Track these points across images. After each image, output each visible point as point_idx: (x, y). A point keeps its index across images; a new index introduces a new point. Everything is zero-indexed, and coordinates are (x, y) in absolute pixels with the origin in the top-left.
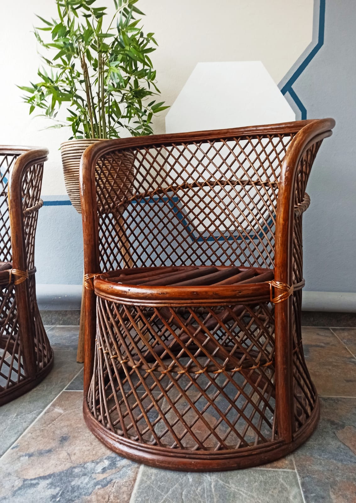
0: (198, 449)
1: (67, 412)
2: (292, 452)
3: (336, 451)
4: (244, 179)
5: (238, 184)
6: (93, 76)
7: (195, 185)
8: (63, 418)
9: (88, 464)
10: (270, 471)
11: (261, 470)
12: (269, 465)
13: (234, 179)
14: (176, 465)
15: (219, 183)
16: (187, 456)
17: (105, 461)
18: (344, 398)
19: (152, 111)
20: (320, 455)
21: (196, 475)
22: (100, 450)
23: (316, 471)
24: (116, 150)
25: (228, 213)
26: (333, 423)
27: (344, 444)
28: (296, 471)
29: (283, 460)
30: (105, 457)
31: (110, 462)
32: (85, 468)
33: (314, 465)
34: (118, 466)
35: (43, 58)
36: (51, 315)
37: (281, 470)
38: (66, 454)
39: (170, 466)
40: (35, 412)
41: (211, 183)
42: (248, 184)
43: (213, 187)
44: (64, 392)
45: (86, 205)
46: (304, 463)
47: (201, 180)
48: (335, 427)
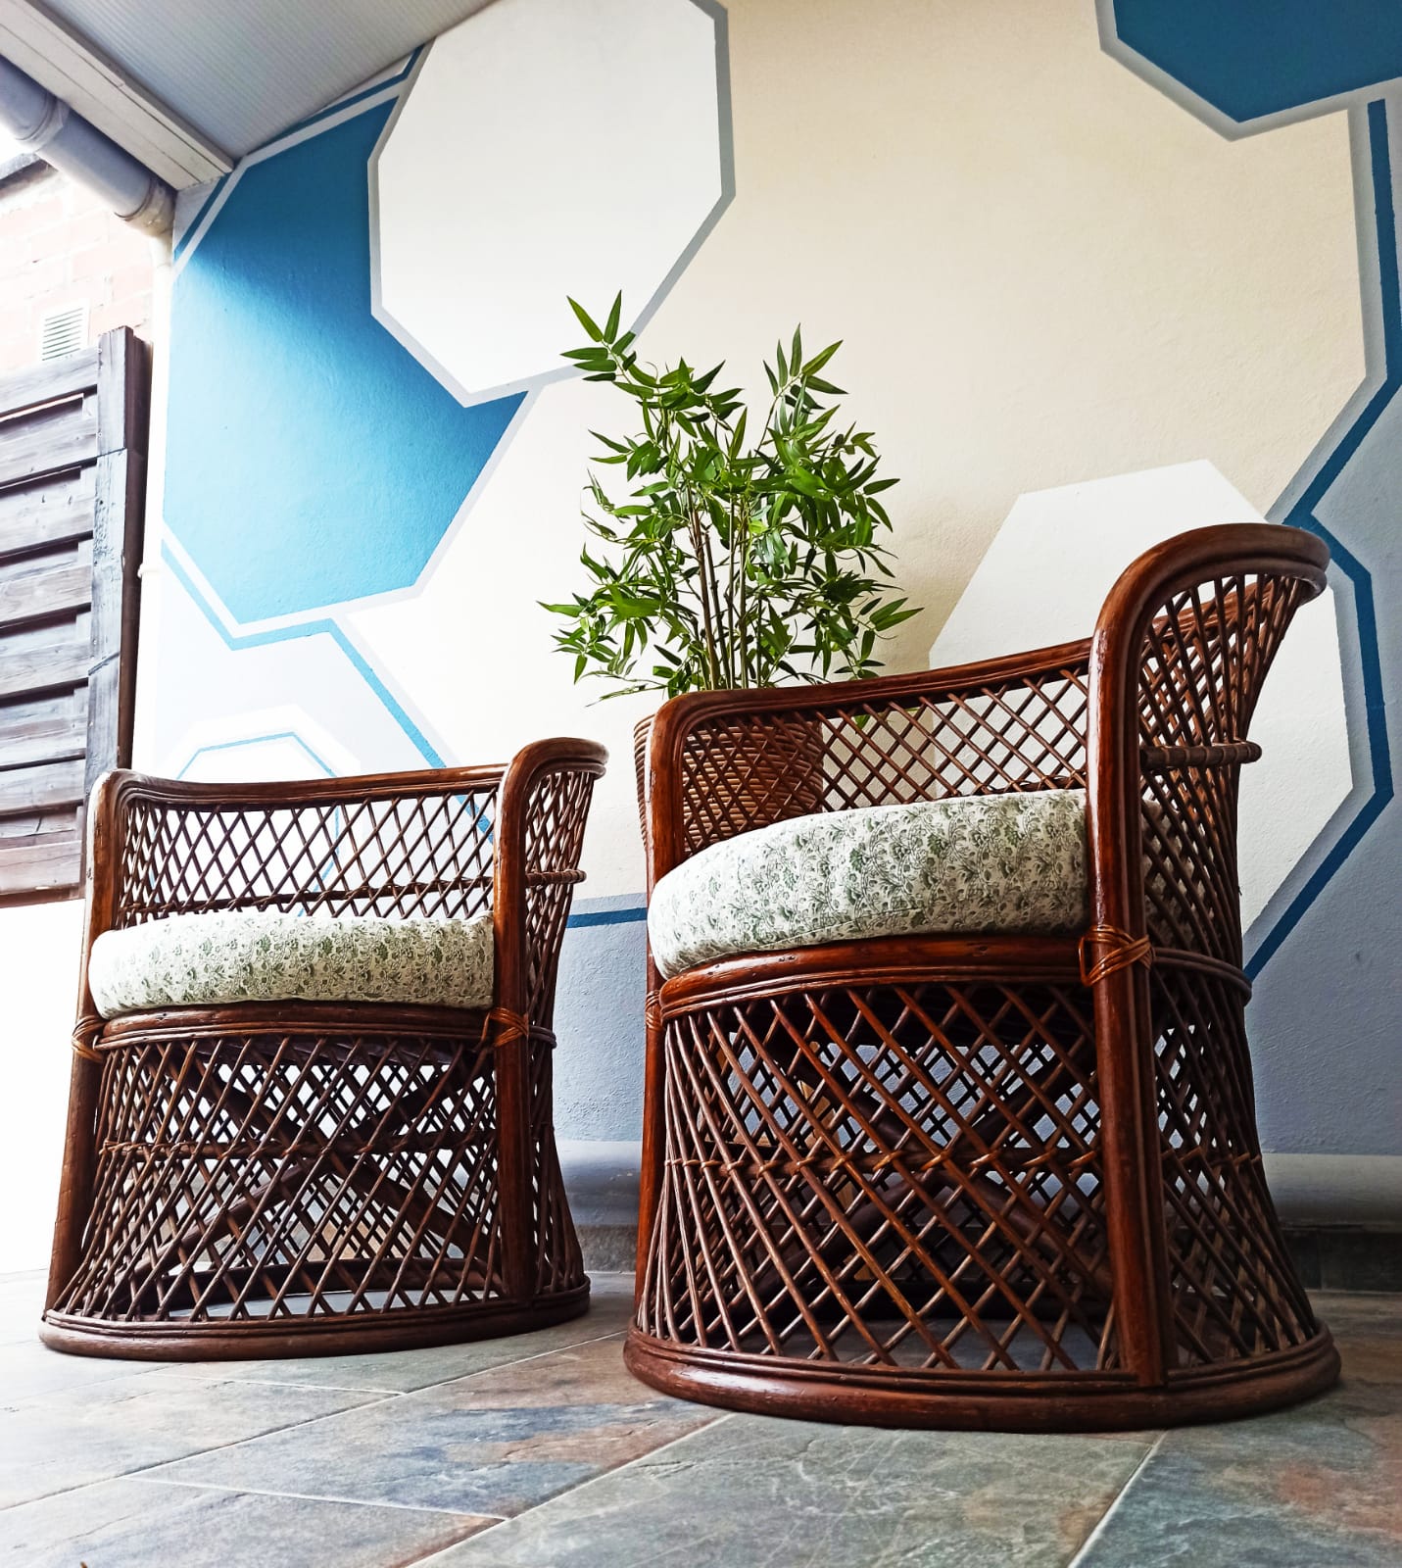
6: (722, 564)
15: (1049, 783)
19: (872, 626)
24: (755, 714)
35: (595, 524)
36: (608, 1239)
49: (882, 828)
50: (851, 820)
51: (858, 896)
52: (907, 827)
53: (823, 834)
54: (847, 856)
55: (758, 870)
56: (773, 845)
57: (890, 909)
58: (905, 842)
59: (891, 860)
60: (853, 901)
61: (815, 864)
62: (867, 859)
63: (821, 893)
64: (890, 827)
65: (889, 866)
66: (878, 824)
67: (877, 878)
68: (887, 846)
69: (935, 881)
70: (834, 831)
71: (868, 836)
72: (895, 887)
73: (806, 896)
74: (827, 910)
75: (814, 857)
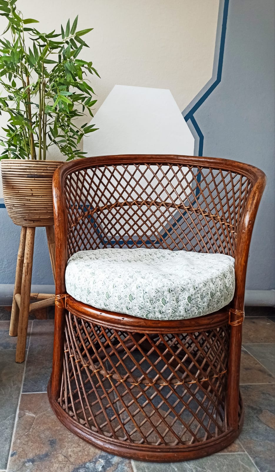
0: (177, 444)
1: (38, 415)
2: (236, 437)
3: (266, 433)
4: (167, 201)
5: (163, 205)
7: (125, 204)
8: (38, 421)
9: (88, 464)
10: (229, 455)
11: (222, 455)
12: (225, 450)
13: (158, 200)
14: (162, 458)
16: (171, 450)
17: (100, 460)
18: (251, 385)
19: (84, 132)
20: (257, 438)
21: (178, 464)
22: (89, 450)
23: (260, 451)
25: (153, 230)
26: (252, 408)
27: (268, 426)
28: (246, 453)
29: (234, 444)
30: (98, 456)
31: (105, 461)
32: (88, 468)
33: (256, 446)
34: (113, 463)
37: (236, 453)
38: (63, 457)
39: (158, 459)
40: (9, 417)
41: (138, 203)
42: (171, 207)
43: (141, 207)
44: (22, 395)
45: (60, 234)
46: (249, 445)
47: (130, 200)
48: (255, 411)
49: (198, 289)
50: (188, 285)
51: (188, 310)
52: (205, 289)
53: (178, 289)
54: (187, 298)
55: (152, 296)
56: (159, 290)
57: (196, 314)
58: (204, 294)
59: (200, 300)
60: (186, 312)
61: (174, 298)
62: (193, 299)
63: (175, 308)
64: (200, 289)
65: (199, 302)
66: (197, 288)
67: (195, 306)
68: (199, 296)
69: (210, 306)
70: (183, 289)
71: (194, 292)
72: (199, 308)
73: (170, 308)
74: (177, 314)
75: (174, 296)
